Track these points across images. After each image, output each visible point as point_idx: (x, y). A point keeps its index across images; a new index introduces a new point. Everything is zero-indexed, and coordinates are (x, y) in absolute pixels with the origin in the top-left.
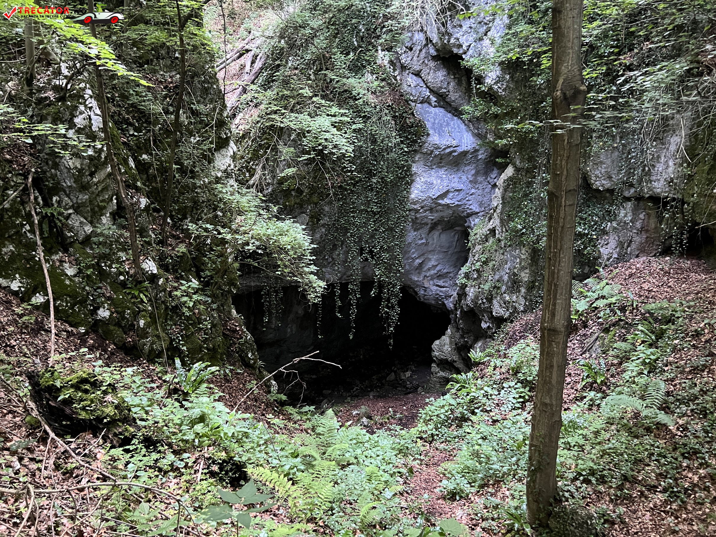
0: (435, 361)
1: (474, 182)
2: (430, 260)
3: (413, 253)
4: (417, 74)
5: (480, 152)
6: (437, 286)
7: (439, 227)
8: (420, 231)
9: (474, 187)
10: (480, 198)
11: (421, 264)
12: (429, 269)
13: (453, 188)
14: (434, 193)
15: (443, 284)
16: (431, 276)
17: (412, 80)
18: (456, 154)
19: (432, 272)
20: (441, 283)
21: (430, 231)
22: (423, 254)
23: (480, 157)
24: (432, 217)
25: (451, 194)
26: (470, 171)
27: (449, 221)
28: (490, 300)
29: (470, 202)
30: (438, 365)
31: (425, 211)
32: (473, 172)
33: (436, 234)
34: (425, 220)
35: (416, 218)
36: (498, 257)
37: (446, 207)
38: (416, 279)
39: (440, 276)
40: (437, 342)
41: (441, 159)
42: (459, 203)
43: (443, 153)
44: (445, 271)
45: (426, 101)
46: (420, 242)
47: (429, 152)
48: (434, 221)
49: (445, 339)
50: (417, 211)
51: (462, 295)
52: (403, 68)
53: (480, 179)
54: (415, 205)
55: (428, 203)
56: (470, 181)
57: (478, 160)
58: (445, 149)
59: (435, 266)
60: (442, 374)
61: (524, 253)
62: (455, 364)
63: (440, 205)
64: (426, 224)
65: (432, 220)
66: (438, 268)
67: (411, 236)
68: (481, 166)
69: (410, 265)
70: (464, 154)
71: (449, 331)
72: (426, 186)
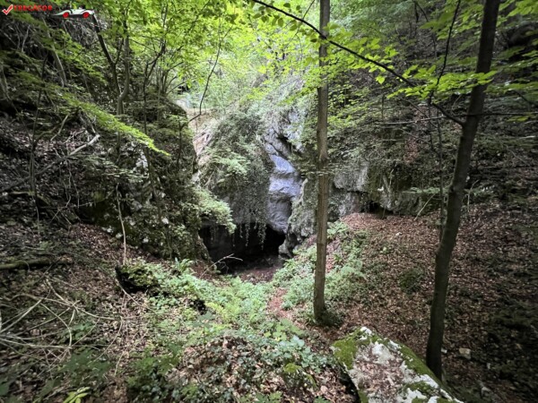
0: (280, 254)
1: (293, 184)
2: (277, 214)
3: (271, 211)
4: (271, 144)
5: (295, 173)
6: (280, 224)
7: (281, 201)
8: (273, 203)
9: (293, 186)
10: (296, 190)
11: (274, 216)
12: (277, 218)
13: (285, 186)
14: (279, 188)
15: (282, 223)
16: (278, 220)
17: (269, 146)
18: (286, 174)
21: (277, 203)
22: (275, 212)
24: (278, 197)
25: (285, 189)
26: (292, 180)
27: (284, 199)
28: (300, 229)
29: (292, 192)
30: (281, 256)
31: (275, 195)
33: (279, 204)
34: (275, 199)
35: (272, 198)
36: (303, 213)
37: (283, 194)
38: (272, 222)
39: (281, 220)
40: (280, 246)
41: (281, 176)
42: (288, 192)
44: (283, 218)
45: (275, 154)
46: (273, 207)
47: (276, 173)
49: (284, 245)
50: (272, 195)
51: (290, 228)
52: (266, 141)
53: (295, 183)
54: (271, 193)
55: (276, 192)
57: (295, 176)
58: (282, 172)
60: (282, 259)
61: (312, 212)
62: (287, 255)
63: (281, 193)
65: (278, 199)
66: (280, 217)
67: (270, 204)
68: (295, 179)
69: (269, 216)
70: (289, 174)
71: (285, 242)
72: (276, 185)
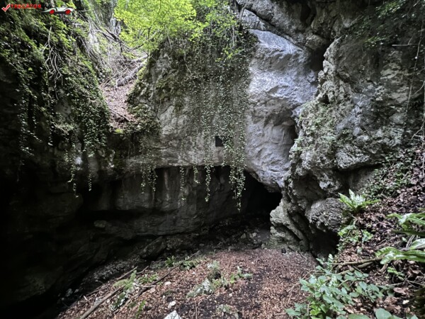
0: (273, 225)
1: (297, 81)
2: (266, 149)
3: (254, 142)
4: (249, 8)
5: (300, 57)
6: (272, 170)
7: (272, 121)
8: (258, 124)
9: (297, 85)
10: (302, 93)
11: (260, 152)
12: (265, 157)
13: (281, 84)
14: (267, 88)
15: (275, 169)
16: (268, 162)
18: (281, 57)
19: (268, 159)
20: (274, 168)
21: (265, 125)
22: (261, 145)
23: (300, 61)
24: (268, 110)
25: (280, 90)
26: (294, 72)
27: (279, 115)
28: (333, 154)
29: (295, 96)
30: (275, 228)
31: (261, 104)
32: (295, 73)
33: (269, 127)
34: (262, 113)
35: (255, 111)
37: (276, 101)
38: (257, 164)
39: (273, 163)
40: (273, 211)
41: (271, 63)
42: (287, 97)
43: (271, 56)
44: (277, 159)
46: (259, 133)
47: (261, 56)
48: (268, 114)
50: (255, 104)
52: (240, 8)
53: (301, 78)
54: (253, 98)
55: (263, 97)
56: (294, 80)
57: (299, 64)
58: (273, 52)
59: (269, 155)
60: (278, 234)
62: (288, 227)
63: (272, 98)
64: (262, 117)
65: (267, 113)
66: (272, 156)
67: (251, 127)
68: (301, 69)
69: (252, 152)
70: (288, 57)
71: (282, 203)
72: (260, 82)
